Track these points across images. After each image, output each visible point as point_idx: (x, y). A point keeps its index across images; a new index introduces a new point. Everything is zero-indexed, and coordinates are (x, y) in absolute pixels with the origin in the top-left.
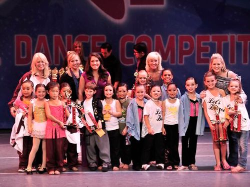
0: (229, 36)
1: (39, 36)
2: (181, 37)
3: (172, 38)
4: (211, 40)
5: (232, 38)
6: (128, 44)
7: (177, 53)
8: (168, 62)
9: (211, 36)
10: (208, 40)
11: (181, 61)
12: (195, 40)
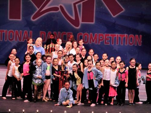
0: (116, 35)
1: (48, 32)
2: (99, 34)
3: (96, 35)
4: (110, 36)
5: (118, 35)
6: (80, 36)
7: (98, 40)
8: (94, 43)
9: (110, 34)
10: (109, 36)
11: (99, 43)
12: (104, 35)
